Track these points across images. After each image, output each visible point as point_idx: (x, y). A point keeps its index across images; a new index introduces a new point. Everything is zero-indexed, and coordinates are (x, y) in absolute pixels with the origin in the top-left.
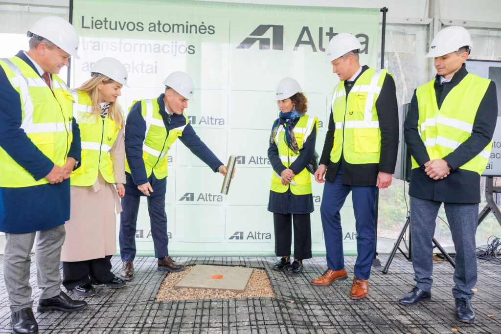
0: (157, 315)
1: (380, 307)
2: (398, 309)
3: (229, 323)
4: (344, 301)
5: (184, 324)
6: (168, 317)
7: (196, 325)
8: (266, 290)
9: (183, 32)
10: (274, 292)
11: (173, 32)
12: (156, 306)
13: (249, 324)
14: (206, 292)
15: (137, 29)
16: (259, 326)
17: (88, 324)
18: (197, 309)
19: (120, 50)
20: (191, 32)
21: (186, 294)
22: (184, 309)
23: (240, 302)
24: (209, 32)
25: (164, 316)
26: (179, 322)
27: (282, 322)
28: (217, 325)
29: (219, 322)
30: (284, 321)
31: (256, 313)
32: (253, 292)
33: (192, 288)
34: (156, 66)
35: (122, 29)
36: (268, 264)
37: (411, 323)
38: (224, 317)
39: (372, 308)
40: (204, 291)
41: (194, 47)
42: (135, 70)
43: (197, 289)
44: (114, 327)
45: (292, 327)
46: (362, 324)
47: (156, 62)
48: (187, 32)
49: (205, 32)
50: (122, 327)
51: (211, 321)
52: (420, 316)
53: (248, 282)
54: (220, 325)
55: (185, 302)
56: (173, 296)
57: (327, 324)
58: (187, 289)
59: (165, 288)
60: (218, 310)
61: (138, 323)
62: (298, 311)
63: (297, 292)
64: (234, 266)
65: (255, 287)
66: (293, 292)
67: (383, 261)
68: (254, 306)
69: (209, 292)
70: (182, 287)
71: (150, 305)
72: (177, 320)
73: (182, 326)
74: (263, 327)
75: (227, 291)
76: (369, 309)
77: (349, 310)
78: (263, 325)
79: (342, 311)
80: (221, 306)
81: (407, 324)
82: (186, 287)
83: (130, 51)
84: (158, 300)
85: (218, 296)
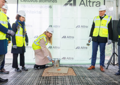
0: (43, 80)
1: (108, 78)
2: (113, 79)
3: (64, 83)
4: (97, 77)
6: (46, 81)
7: (54, 83)
8: (73, 73)
9: (48, 2)
10: (76, 74)
11: (46, 2)
12: (42, 78)
13: (70, 83)
14: (56, 74)
15: (36, 2)
16: (73, 84)
17: (23, 83)
18: (54, 79)
19: (31, 7)
20: (50, 2)
21: (50, 75)
22: (50, 79)
23: (66, 77)
29: (61, 82)
30: (80, 82)
31: (71, 80)
32: (70, 74)
33: (52, 73)
35: (32, 2)
36: (73, 66)
37: (118, 83)
39: (106, 79)
41: (51, 6)
42: (35, 13)
44: (30, 84)
45: (83, 84)
47: (41, 11)
49: (54, 2)
50: (33, 84)
51: (58, 82)
53: (68, 71)
55: (50, 77)
56: (47, 75)
57: (93, 83)
59: (44, 73)
61: (37, 83)
62: (83, 79)
63: (82, 74)
64: (63, 67)
67: (106, 66)
68: (71, 78)
70: (49, 73)
71: (40, 78)
72: (49, 82)
73: (50, 84)
75: (62, 74)
77: (99, 79)
79: (97, 80)
80: (61, 78)
83: (34, 8)
84: (42, 76)
85: (60, 75)
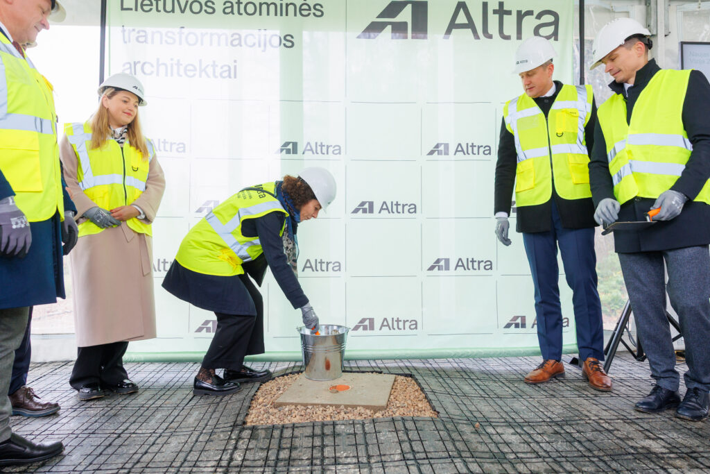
0: (250, 446)
1: (611, 428)
2: (640, 431)
3: (369, 457)
4: (548, 420)
5: (294, 460)
6: (268, 449)
7: (315, 461)
8: (420, 405)
9: (276, 14)
10: (433, 409)
11: (260, 14)
12: (246, 434)
13: (402, 458)
14: (325, 411)
15: (206, 11)
16: (420, 461)
17: (138, 462)
18: (313, 436)
19: (180, 43)
20: (287, 15)
21: (294, 415)
22: (292, 438)
23: (381, 424)
24: (314, 14)
25: (262, 449)
26: (287, 456)
27: (455, 454)
28: (349, 460)
29: (351, 455)
30: (459, 451)
31: (410, 441)
32: (401, 409)
33: (302, 405)
34: (235, 67)
35: (183, 11)
36: (415, 369)
37: (667, 451)
38: (360, 448)
39: (597, 430)
40: (321, 409)
41: (292, 37)
42: (203, 74)
43: (310, 407)
44: (181, 466)
45: (473, 462)
46: (587, 454)
47: (235, 61)
48: (281, 15)
49: (309, 14)
50: (194, 466)
51: (338, 455)
52: (679, 440)
53: (391, 394)
54: (355, 460)
55: (294, 427)
56: (271, 417)
57: (529, 455)
58: (294, 407)
59: (258, 407)
60: (348, 438)
61: (220, 459)
62: (477, 436)
63: (470, 409)
64: (363, 372)
65: (403, 402)
66: (463, 408)
68: (406, 430)
69: (330, 410)
70: (286, 404)
71: (237, 432)
72: (284, 454)
73: (291, 462)
74: (427, 461)
75: (358, 408)
76: (593, 431)
77: (560, 434)
78: (424, 459)
79: (549, 436)
80: (352, 431)
81: (662, 453)
82: (292, 404)
83: (195, 44)
84: (249, 425)
85: (346, 416)
